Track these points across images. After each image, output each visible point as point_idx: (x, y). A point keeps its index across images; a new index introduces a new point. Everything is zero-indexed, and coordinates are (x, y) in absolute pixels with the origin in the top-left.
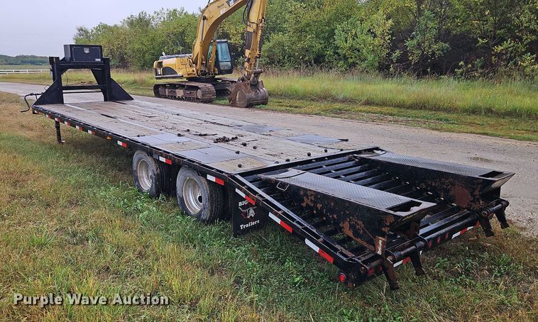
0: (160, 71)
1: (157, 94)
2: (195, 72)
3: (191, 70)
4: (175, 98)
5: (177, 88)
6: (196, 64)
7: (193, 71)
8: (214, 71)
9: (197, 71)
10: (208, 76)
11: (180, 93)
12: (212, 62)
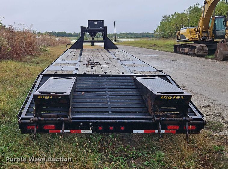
0: (179, 37)
1: (176, 51)
2: (198, 37)
3: (195, 36)
4: (184, 53)
5: (186, 47)
6: (199, 32)
7: (197, 36)
8: (212, 36)
9: (199, 36)
10: (207, 40)
11: (187, 50)
12: (210, 30)
